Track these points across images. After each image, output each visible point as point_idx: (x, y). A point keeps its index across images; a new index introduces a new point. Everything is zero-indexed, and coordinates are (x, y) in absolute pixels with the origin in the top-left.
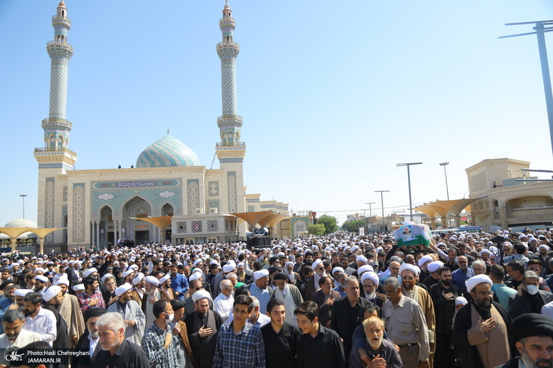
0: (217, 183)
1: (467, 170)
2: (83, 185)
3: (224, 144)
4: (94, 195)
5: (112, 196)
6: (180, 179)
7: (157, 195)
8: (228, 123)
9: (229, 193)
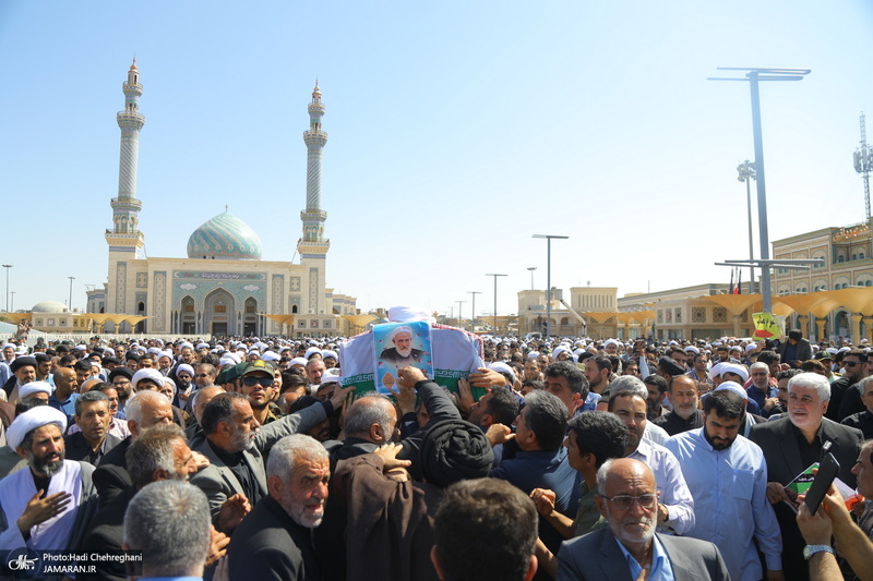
0: (299, 278)
1: (519, 294)
2: (164, 273)
3: (307, 239)
4: (176, 284)
5: (195, 287)
6: (266, 274)
7: (241, 288)
8: (312, 217)
9: (310, 289)
